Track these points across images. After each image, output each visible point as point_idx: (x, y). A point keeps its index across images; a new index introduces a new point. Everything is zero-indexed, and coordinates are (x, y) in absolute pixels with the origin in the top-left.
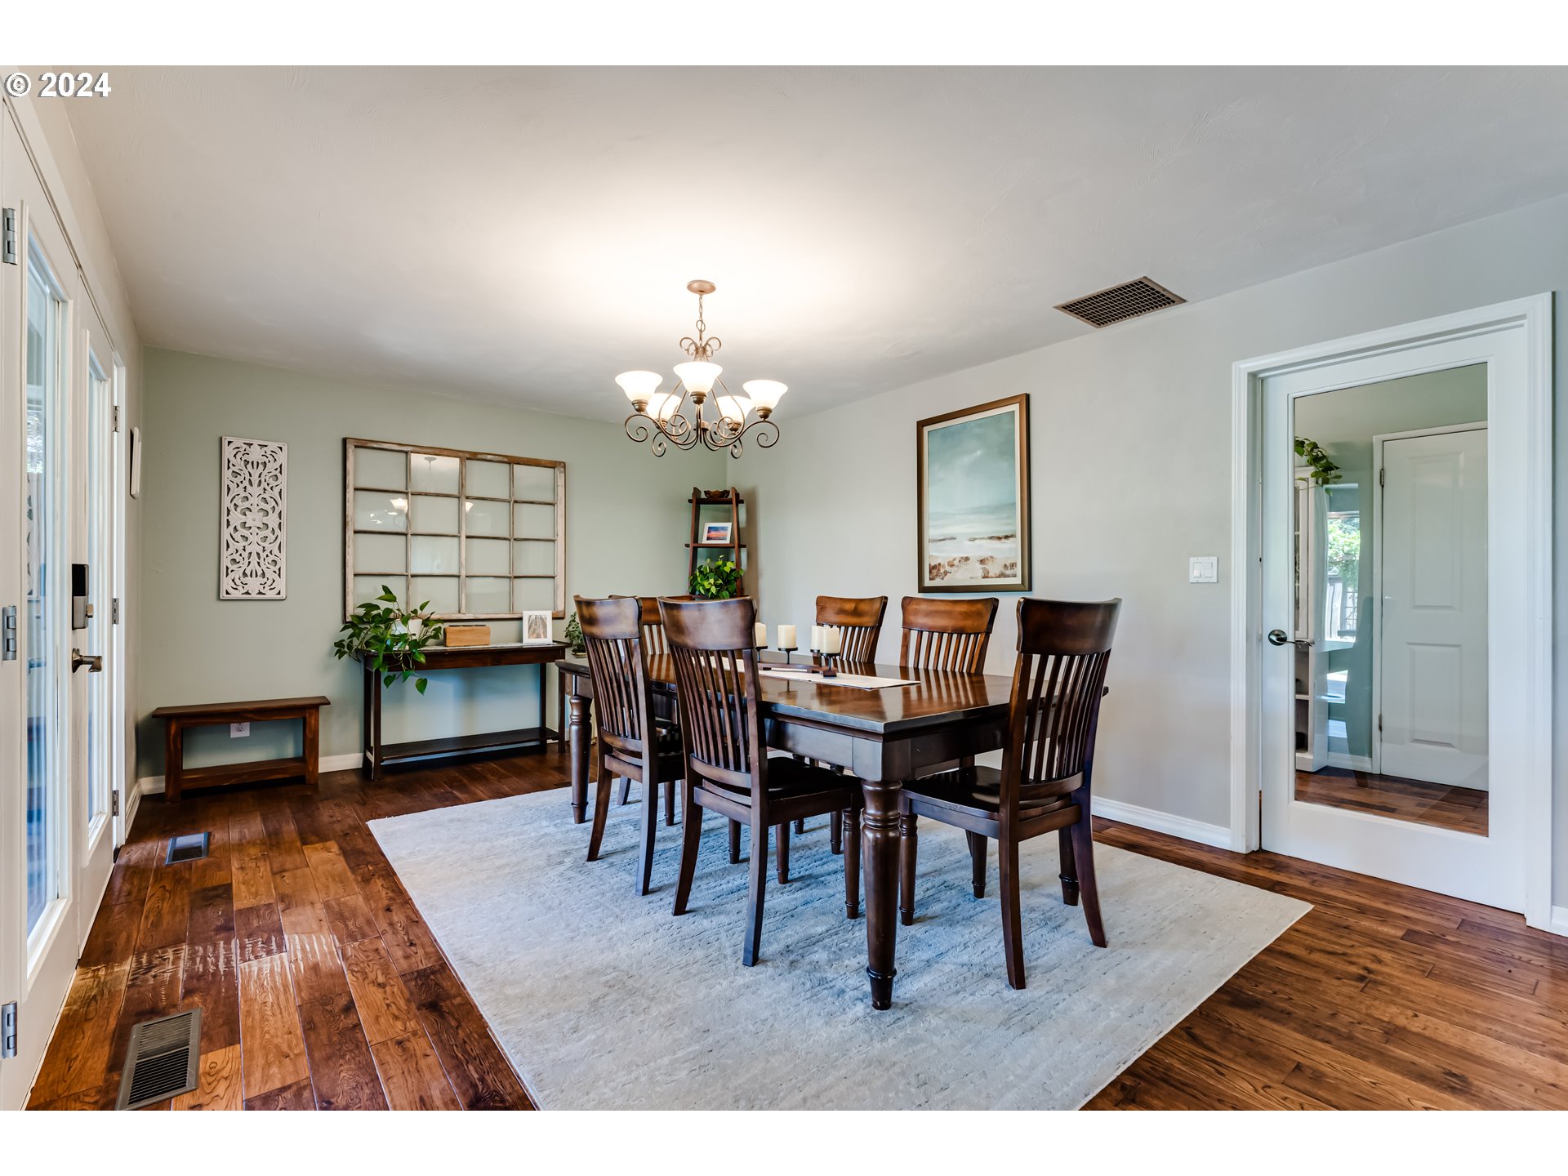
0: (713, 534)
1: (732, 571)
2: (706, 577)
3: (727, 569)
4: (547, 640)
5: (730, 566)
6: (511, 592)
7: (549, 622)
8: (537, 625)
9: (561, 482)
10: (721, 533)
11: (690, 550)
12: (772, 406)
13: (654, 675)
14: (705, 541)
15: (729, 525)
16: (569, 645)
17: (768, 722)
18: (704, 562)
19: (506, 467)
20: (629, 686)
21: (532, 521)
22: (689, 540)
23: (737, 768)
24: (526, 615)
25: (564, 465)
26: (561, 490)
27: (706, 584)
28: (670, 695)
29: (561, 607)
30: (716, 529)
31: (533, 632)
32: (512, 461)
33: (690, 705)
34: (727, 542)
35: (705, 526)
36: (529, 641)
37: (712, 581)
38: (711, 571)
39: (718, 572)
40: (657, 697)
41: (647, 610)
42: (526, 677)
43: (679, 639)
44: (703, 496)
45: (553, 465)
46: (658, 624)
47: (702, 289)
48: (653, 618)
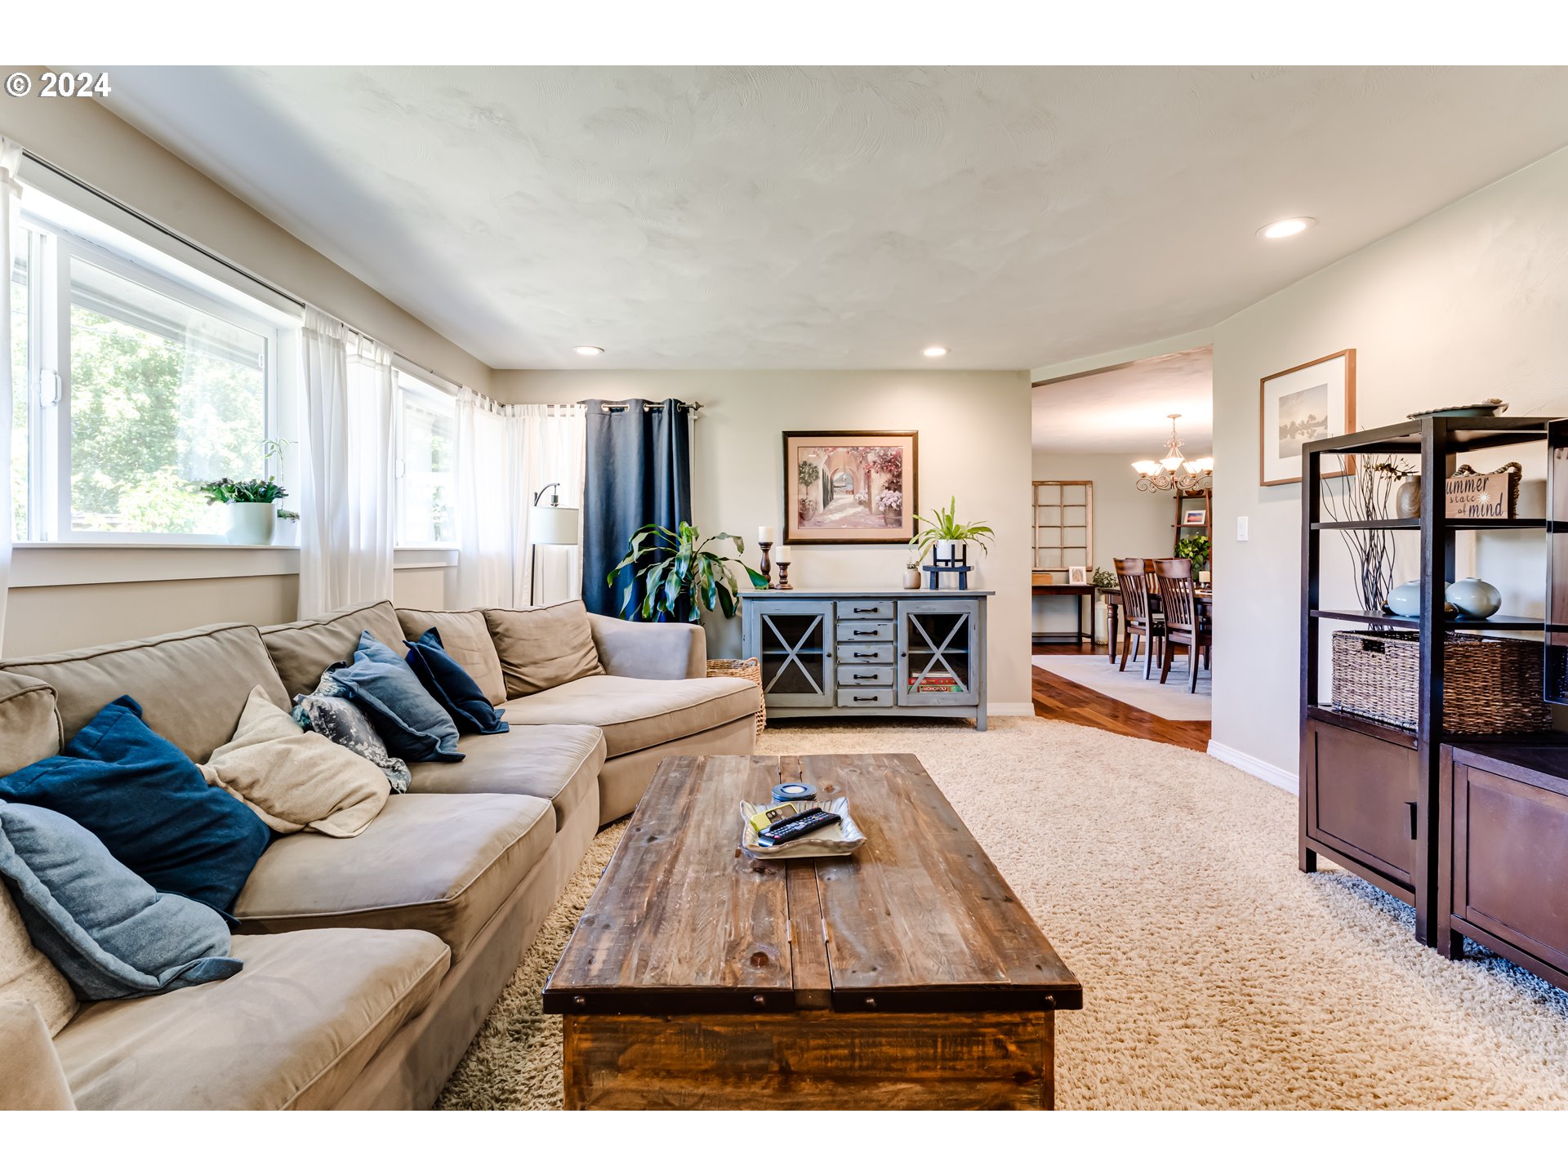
0: (1192, 518)
1: (1205, 542)
2: (1186, 546)
3: (1202, 541)
4: (1084, 583)
5: (1203, 539)
6: (1062, 557)
7: (1084, 573)
8: (1078, 574)
9: (1090, 493)
10: (1198, 517)
11: (1175, 529)
12: (1211, 468)
13: (1152, 592)
14: (1186, 523)
15: (1204, 512)
16: (1097, 586)
17: (1199, 607)
18: (1185, 536)
19: (1058, 488)
20: (1141, 597)
21: (1073, 516)
22: (1175, 523)
23: (1186, 623)
24: (1071, 569)
25: (1091, 483)
26: (1090, 497)
27: (1186, 551)
28: (1159, 599)
29: (1090, 565)
30: (1194, 515)
31: (1075, 578)
32: (1063, 484)
33: (1167, 600)
34: (1202, 523)
35: (1186, 514)
36: (1073, 583)
37: (1190, 549)
38: (1190, 542)
39: (1194, 543)
40: (1153, 601)
41: (1148, 565)
42: (1070, 602)
43: (1161, 575)
44: (1185, 494)
45: (1085, 483)
46: (1153, 573)
47: (1174, 417)
48: (1150, 570)
